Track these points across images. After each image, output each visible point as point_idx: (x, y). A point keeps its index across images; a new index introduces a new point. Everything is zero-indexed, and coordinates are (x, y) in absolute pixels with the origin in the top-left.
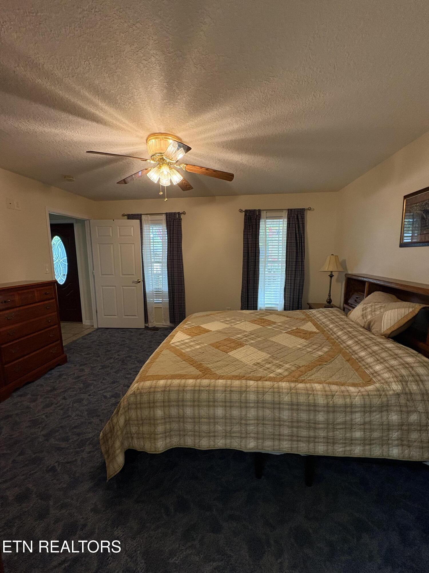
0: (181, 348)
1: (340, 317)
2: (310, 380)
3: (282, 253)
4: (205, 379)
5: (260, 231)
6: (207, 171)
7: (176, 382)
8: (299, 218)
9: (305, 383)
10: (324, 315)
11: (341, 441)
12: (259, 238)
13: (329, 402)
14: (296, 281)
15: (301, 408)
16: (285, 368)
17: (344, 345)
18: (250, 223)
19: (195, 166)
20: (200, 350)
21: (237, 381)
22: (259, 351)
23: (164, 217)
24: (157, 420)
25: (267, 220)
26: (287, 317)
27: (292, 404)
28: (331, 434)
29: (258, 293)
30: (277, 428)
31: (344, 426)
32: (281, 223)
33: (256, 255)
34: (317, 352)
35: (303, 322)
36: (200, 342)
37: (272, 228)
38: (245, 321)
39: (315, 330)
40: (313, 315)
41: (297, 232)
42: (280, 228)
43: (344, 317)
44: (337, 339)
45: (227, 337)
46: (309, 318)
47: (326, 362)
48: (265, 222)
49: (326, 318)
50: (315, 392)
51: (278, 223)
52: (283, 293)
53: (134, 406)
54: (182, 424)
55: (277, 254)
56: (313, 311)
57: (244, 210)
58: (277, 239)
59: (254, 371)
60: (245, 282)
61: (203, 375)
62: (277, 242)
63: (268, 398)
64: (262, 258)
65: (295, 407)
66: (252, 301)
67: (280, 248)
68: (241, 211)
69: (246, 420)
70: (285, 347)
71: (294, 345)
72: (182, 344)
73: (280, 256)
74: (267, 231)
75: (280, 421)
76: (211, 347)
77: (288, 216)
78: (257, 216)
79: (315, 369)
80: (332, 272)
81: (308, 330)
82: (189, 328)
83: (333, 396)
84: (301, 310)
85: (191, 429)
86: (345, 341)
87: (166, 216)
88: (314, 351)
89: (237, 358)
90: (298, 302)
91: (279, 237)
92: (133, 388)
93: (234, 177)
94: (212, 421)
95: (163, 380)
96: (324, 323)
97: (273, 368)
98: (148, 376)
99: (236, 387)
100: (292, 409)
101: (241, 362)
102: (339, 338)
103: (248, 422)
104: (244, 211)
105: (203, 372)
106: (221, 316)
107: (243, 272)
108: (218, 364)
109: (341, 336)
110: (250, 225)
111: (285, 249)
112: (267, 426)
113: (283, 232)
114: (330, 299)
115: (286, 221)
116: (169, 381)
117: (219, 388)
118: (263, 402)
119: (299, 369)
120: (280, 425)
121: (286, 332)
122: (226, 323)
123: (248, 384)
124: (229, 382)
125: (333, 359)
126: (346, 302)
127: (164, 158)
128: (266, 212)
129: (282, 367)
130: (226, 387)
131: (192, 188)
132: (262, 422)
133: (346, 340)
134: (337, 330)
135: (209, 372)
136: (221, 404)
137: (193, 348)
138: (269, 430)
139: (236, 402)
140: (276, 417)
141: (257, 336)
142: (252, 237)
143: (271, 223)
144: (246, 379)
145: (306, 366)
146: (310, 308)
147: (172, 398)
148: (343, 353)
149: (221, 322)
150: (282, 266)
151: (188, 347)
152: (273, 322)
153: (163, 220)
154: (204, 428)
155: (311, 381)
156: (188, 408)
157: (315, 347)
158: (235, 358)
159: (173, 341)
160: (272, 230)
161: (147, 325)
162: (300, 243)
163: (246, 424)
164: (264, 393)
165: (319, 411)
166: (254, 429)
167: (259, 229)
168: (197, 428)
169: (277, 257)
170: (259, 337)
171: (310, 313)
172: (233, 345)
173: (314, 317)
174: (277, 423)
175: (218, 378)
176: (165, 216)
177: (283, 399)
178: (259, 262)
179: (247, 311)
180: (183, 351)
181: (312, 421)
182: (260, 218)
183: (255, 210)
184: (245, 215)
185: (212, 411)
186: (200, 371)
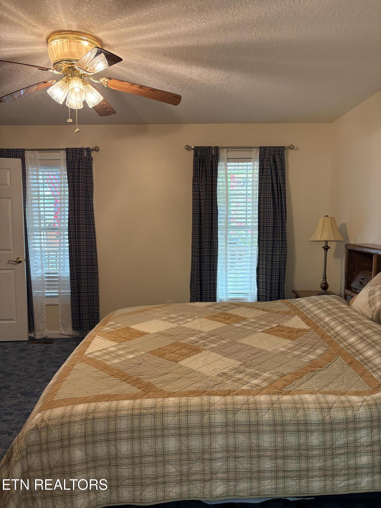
0: (104, 360)
1: (340, 307)
2: (299, 390)
3: (253, 214)
4: (148, 398)
5: (219, 180)
6: (141, 90)
7: (103, 405)
8: (277, 161)
9: (291, 394)
10: (316, 305)
11: (343, 472)
12: (216, 191)
13: (325, 417)
14: (275, 256)
15: (288, 428)
16: (264, 378)
17: (345, 343)
18: (202, 167)
19: (122, 81)
20: (135, 361)
21: (196, 397)
22: (224, 358)
23: (63, 155)
24: (75, 465)
25: (228, 164)
26: (263, 310)
27: (275, 425)
28: (329, 463)
29: (216, 276)
30: (255, 461)
31: (345, 450)
32: (249, 168)
33: (212, 218)
34: (308, 356)
35: (287, 316)
36: (132, 349)
37: (236, 176)
38: (200, 318)
39: (304, 326)
40: (301, 306)
41: (275, 182)
42: (249, 176)
43: (344, 306)
44: (335, 337)
45: (174, 341)
46: (296, 311)
47: (321, 367)
48: (226, 166)
49: (320, 308)
50: (306, 405)
51: (245, 168)
52: (255, 275)
53: (36, 448)
54: (113, 469)
55: (245, 216)
56: (302, 301)
57: (193, 147)
58: (245, 192)
59: (220, 384)
60: (197, 259)
61: (144, 393)
62: (243, 197)
63: (241, 417)
64: (222, 222)
65: (279, 428)
66: (208, 289)
67: (249, 206)
68: (188, 148)
69: (210, 453)
70: (261, 351)
71: (275, 348)
72: (105, 353)
73: (249, 218)
74: (229, 180)
75: (258, 451)
76: (151, 355)
77: (260, 157)
78: (213, 156)
79: (305, 377)
80: (327, 242)
81: (295, 327)
82: (113, 331)
83: (330, 408)
84: (283, 300)
85: (127, 474)
86: (345, 338)
87: (67, 153)
88: (303, 355)
89: (193, 368)
90: (279, 289)
91: (247, 190)
92: (34, 420)
93: (181, 99)
94: (160, 459)
95: (83, 405)
96: (317, 317)
97: (246, 379)
98: (57, 401)
99: (195, 406)
100: (275, 432)
101: (199, 373)
102: (338, 335)
103: (214, 456)
104: (193, 149)
105: (143, 389)
106: (161, 312)
107: (193, 244)
108: (166, 377)
109: (341, 332)
110: (202, 171)
111: (257, 209)
112: (241, 459)
113: (253, 181)
114: (326, 283)
115: (257, 165)
116: (93, 405)
117: (169, 409)
118: (235, 425)
119: (283, 378)
120: (259, 457)
121: (263, 330)
122: (171, 322)
123: (212, 401)
124: (184, 399)
125: (331, 363)
126: (348, 286)
127: (76, 67)
128: (227, 151)
129: (259, 376)
130: (180, 407)
131: (114, 112)
132: (234, 454)
133: (347, 337)
134: (336, 324)
135: (153, 389)
136: (172, 432)
137: (123, 359)
138: (244, 465)
139: (195, 428)
140: (253, 445)
141: (219, 338)
142: (206, 189)
143: (234, 167)
144: (209, 394)
145: (293, 374)
146: (297, 297)
147: (98, 429)
148: (343, 355)
149: (163, 320)
150: (252, 234)
151: (115, 358)
152: (241, 317)
153: (62, 160)
154: (149, 471)
155: (300, 392)
156: (123, 443)
157: (305, 349)
158: (190, 369)
159: (89, 350)
160: (235, 178)
161: (32, 335)
162: (280, 199)
163: (211, 459)
164: (235, 411)
165: (312, 432)
166: (223, 465)
167: (217, 177)
168: (137, 473)
169: (245, 220)
170: (223, 339)
171: (297, 303)
172: (184, 351)
173: (302, 308)
174: (255, 453)
175: (166, 396)
176: (65, 154)
177: (262, 418)
178: (217, 227)
179: (202, 303)
180: (109, 363)
181: (303, 447)
182: (218, 160)
183: (209, 147)
184: (195, 154)
185: (159, 445)
186: (139, 389)
